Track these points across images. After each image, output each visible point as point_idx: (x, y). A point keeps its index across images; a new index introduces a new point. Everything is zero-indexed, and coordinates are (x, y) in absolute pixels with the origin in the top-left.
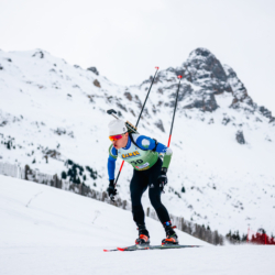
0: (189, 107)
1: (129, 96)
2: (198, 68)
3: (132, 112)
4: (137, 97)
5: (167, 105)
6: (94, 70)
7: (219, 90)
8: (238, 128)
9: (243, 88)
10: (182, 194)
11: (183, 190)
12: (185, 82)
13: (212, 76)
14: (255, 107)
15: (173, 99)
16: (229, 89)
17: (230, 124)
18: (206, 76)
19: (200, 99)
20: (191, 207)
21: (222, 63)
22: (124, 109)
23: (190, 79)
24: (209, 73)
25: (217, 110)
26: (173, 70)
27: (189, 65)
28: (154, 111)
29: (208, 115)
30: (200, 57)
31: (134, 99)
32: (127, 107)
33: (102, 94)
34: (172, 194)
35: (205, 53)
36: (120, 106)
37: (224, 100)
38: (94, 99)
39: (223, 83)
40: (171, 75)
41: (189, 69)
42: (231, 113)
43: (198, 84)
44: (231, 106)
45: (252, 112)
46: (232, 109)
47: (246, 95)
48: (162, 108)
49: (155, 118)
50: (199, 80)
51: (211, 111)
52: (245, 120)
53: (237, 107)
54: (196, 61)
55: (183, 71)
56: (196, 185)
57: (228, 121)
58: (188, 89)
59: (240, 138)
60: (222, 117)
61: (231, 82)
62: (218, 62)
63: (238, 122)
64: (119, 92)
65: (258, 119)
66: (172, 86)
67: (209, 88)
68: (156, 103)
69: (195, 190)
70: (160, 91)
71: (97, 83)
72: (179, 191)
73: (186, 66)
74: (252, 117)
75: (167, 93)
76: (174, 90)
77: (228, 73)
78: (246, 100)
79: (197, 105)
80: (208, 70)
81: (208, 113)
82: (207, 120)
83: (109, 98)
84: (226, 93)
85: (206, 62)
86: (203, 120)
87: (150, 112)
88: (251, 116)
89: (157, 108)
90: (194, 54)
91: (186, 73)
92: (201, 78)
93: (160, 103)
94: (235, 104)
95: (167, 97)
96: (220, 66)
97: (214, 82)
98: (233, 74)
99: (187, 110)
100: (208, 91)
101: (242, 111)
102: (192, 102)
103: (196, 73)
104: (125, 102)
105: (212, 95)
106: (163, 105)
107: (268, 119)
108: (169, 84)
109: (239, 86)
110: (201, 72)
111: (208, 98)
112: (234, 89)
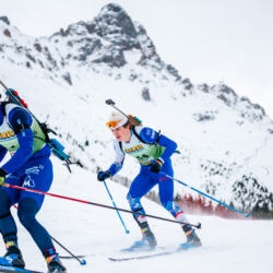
0: (98, 61)
1: (38, 47)
2: (109, 23)
3: (41, 63)
4: (46, 49)
5: (75, 58)
6: (5, 19)
7: (128, 46)
8: (145, 85)
9: (152, 46)
10: (86, 148)
11: (87, 144)
12: (94, 36)
13: (122, 32)
14: (163, 65)
15: (82, 53)
16: (138, 46)
17: (137, 80)
18: (116, 32)
19: (109, 54)
20: (93, 160)
21: (133, 20)
22: (33, 60)
23: (100, 34)
24: (119, 29)
25: (125, 66)
26: (83, 24)
27: (100, 19)
28: (63, 64)
29: (116, 70)
30: (111, 13)
31: (43, 51)
32: (36, 58)
33: (12, 44)
34: (76, 147)
35: (117, 9)
36: (29, 57)
37: (132, 56)
38: (4, 48)
39: (132, 39)
40: (81, 29)
41: (100, 23)
42: (139, 70)
43: (108, 39)
44: (140, 63)
45: (159, 70)
46: (139, 66)
47: (154, 53)
48: (71, 61)
49: (63, 71)
50: (109, 36)
51: (119, 66)
52: (152, 78)
53: (145, 64)
54: (107, 16)
55: (94, 26)
56: (100, 139)
57: (135, 77)
58: (98, 44)
59: (146, 95)
60: (130, 73)
61: (140, 38)
62: (129, 18)
63: (144, 79)
64: (29, 43)
65: (164, 77)
66: (82, 40)
67: (119, 44)
68: (65, 56)
69: (98, 144)
70: (70, 44)
71: (7, 33)
72: (83, 144)
73: (97, 20)
74: (159, 75)
75: (77, 46)
76: (83, 44)
77: (138, 30)
78: (154, 58)
79: (106, 59)
80: (119, 26)
81: (115, 68)
82: (115, 75)
83: (19, 49)
84: (134, 50)
85: (117, 18)
86: (110, 75)
87: (59, 64)
88: (158, 73)
89: (66, 61)
90: (106, 10)
91: (97, 27)
92: (111, 33)
93: (69, 56)
94: (143, 61)
95: (75, 51)
96: (131, 22)
97: (124, 38)
98: (143, 31)
99: (95, 65)
100: (118, 47)
101: (150, 68)
102: (100, 57)
103: (106, 28)
104: (34, 53)
105: (121, 51)
106: (71, 58)
107: (175, 78)
108: (79, 37)
109: (148, 44)
110: (112, 28)
111: (117, 53)
112: (143, 46)
